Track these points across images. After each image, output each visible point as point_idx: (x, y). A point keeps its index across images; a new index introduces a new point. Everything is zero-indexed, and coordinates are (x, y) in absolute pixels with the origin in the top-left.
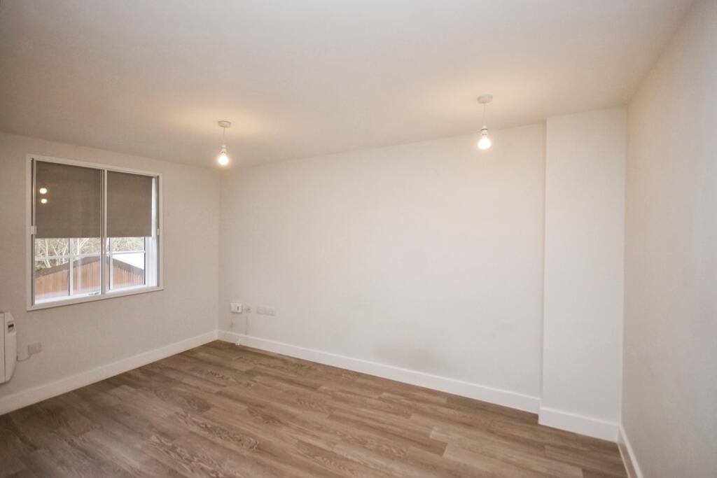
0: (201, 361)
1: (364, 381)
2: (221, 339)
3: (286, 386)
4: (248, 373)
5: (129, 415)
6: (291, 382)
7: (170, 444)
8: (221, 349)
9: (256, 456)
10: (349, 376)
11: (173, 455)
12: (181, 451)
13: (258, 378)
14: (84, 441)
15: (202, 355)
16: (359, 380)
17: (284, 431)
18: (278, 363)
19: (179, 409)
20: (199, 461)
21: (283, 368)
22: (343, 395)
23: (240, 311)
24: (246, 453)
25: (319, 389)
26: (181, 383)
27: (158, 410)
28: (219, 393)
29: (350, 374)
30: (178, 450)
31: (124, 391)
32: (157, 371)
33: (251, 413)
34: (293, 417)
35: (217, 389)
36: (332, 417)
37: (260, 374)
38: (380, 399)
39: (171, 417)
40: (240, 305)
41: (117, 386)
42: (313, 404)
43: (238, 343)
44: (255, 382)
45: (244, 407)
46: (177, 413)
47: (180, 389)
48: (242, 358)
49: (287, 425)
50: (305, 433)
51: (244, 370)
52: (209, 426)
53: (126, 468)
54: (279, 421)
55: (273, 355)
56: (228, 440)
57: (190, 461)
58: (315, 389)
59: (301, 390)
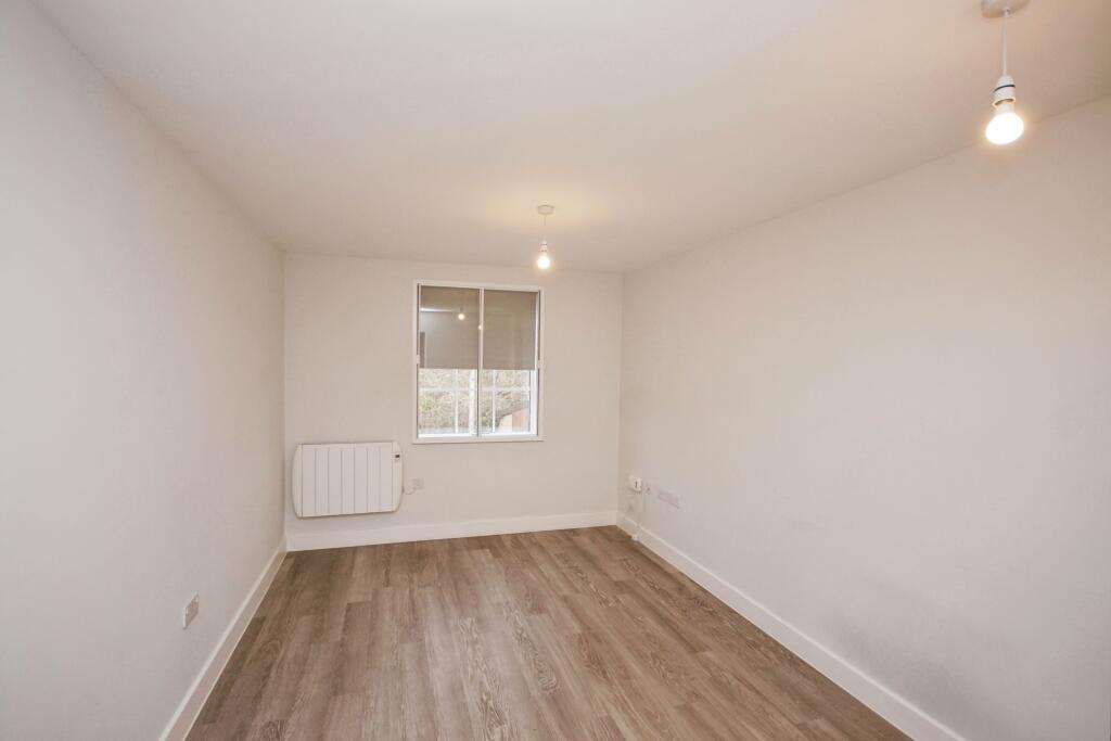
0: (576, 548)
1: (795, 678)
2: (619, 526)
3: (652, 624)
4: (617, 584)
5: (468, 583)
6: (665, 622)
7: (475, 636)
8: (610, 540)
9: (543, 704)
10: (772, 655)
11: (470, 650)
12: (479, 649)
13: (625, 599)
14: (420, 595)
15: (585, 541)
16: (786, 672)
17: (600, 691)
18: (668, 586)
19: (512, 599)
20: (485, 672)
21: (671, 597)
22: (734, 682)
23: (639, 489)
24: (535, 693)
25: (700, 654)
26: (537, 568)
27: (496, 589)
28: (565, 599)
29: (776, 652)
30: (477, 647)
31: (484, 556)
32: (525, 543)
33: (580, 642)
34: (627, 677)
35: (566, 592)
36: (686, 710)
37: (633, 593)
38: (802, 727)
39: (499, 604)
40: (639, 480)
41: (482, 547)
42: (671, 672)
43: (635, 537)
44: (618, 601)
45: (577, 629)
46: (507, 603)
47: (531, 576)
48: (625, 560)
49: (610, 683)
50: (626, 709)
51: (615, 579)
52: (525, 635)
53: (427, 640)
54: (604, 673)
55: (671, 571)
56: (529, 664)
57: (478, 666)
58: (693, 649)
59: (671, 642)
